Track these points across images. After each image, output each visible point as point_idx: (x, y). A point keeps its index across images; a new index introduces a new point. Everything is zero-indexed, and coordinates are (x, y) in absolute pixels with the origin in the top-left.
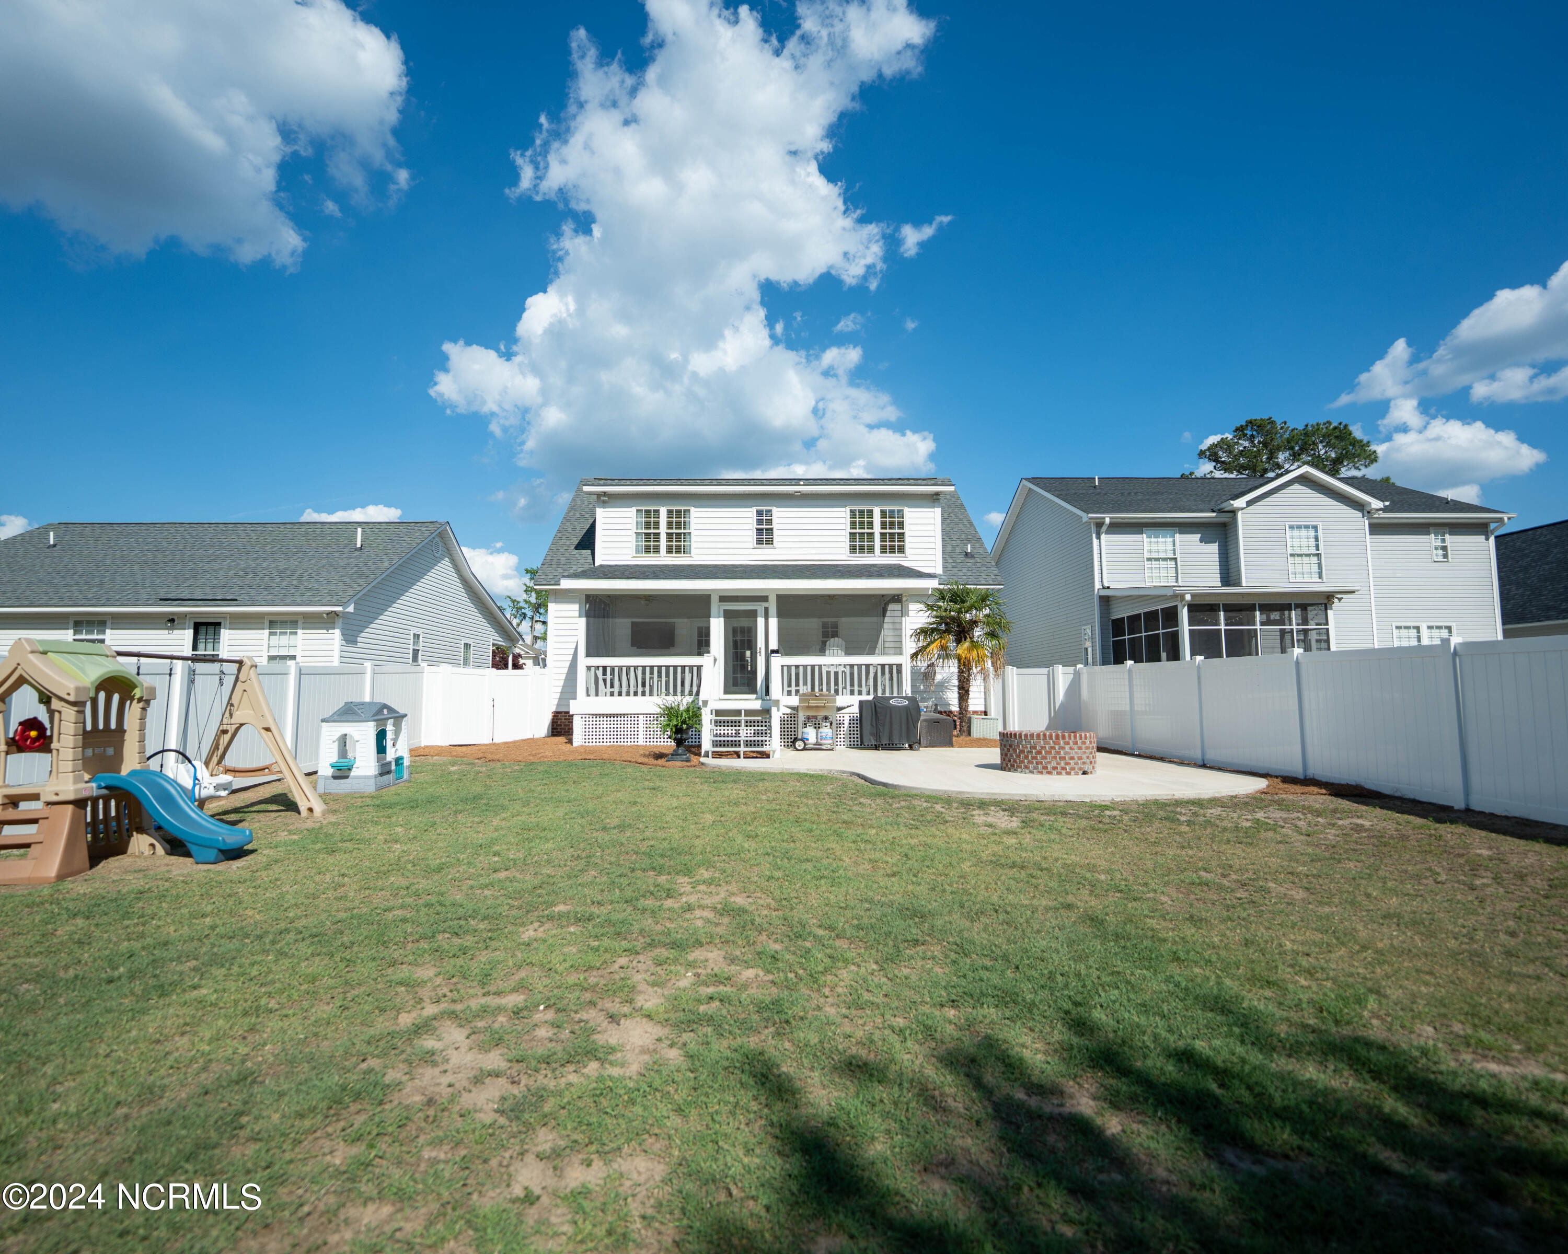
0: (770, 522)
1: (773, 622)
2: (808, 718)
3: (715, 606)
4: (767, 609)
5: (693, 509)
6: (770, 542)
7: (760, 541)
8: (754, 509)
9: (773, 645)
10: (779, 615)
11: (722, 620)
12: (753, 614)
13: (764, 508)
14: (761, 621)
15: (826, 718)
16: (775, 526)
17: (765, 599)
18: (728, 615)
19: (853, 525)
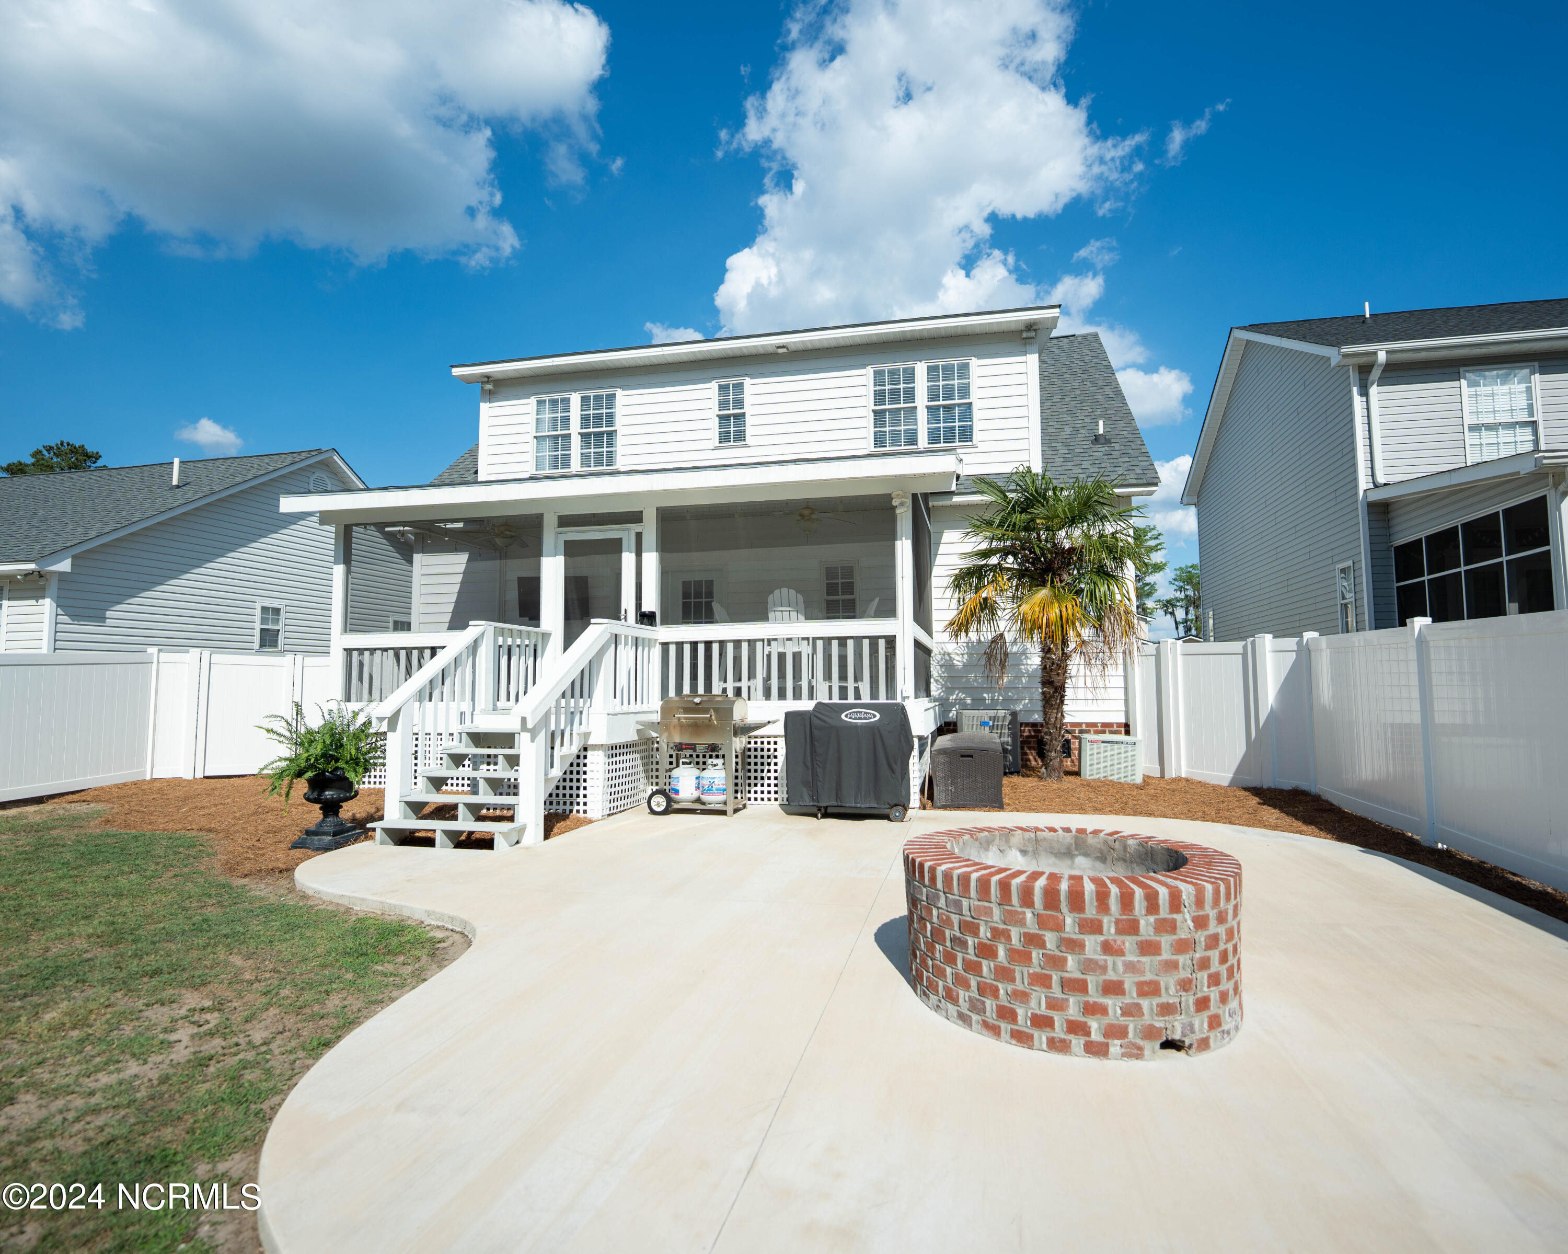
0: (739, 403)
1: (651, 560)
2: (679, 747)
3: (551, 536)
4: (639, 536)
5: (619, 393)
6: (740, 436)
7: (724, 437)
8: (714, 385)
9: (651, 604)
10: (664, 547)
11: (561, 559)
12: (615, 547)
13: (731, 381)
14: (628, 559)
15: (713, 748)
16: (748, 409)
17: (636, 517)
18: (571, 550)
19: (879, 397)
